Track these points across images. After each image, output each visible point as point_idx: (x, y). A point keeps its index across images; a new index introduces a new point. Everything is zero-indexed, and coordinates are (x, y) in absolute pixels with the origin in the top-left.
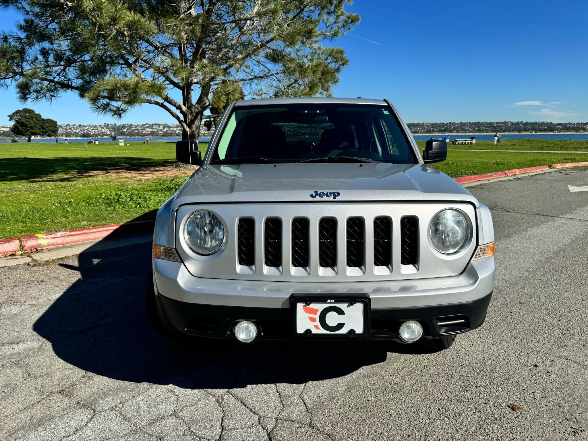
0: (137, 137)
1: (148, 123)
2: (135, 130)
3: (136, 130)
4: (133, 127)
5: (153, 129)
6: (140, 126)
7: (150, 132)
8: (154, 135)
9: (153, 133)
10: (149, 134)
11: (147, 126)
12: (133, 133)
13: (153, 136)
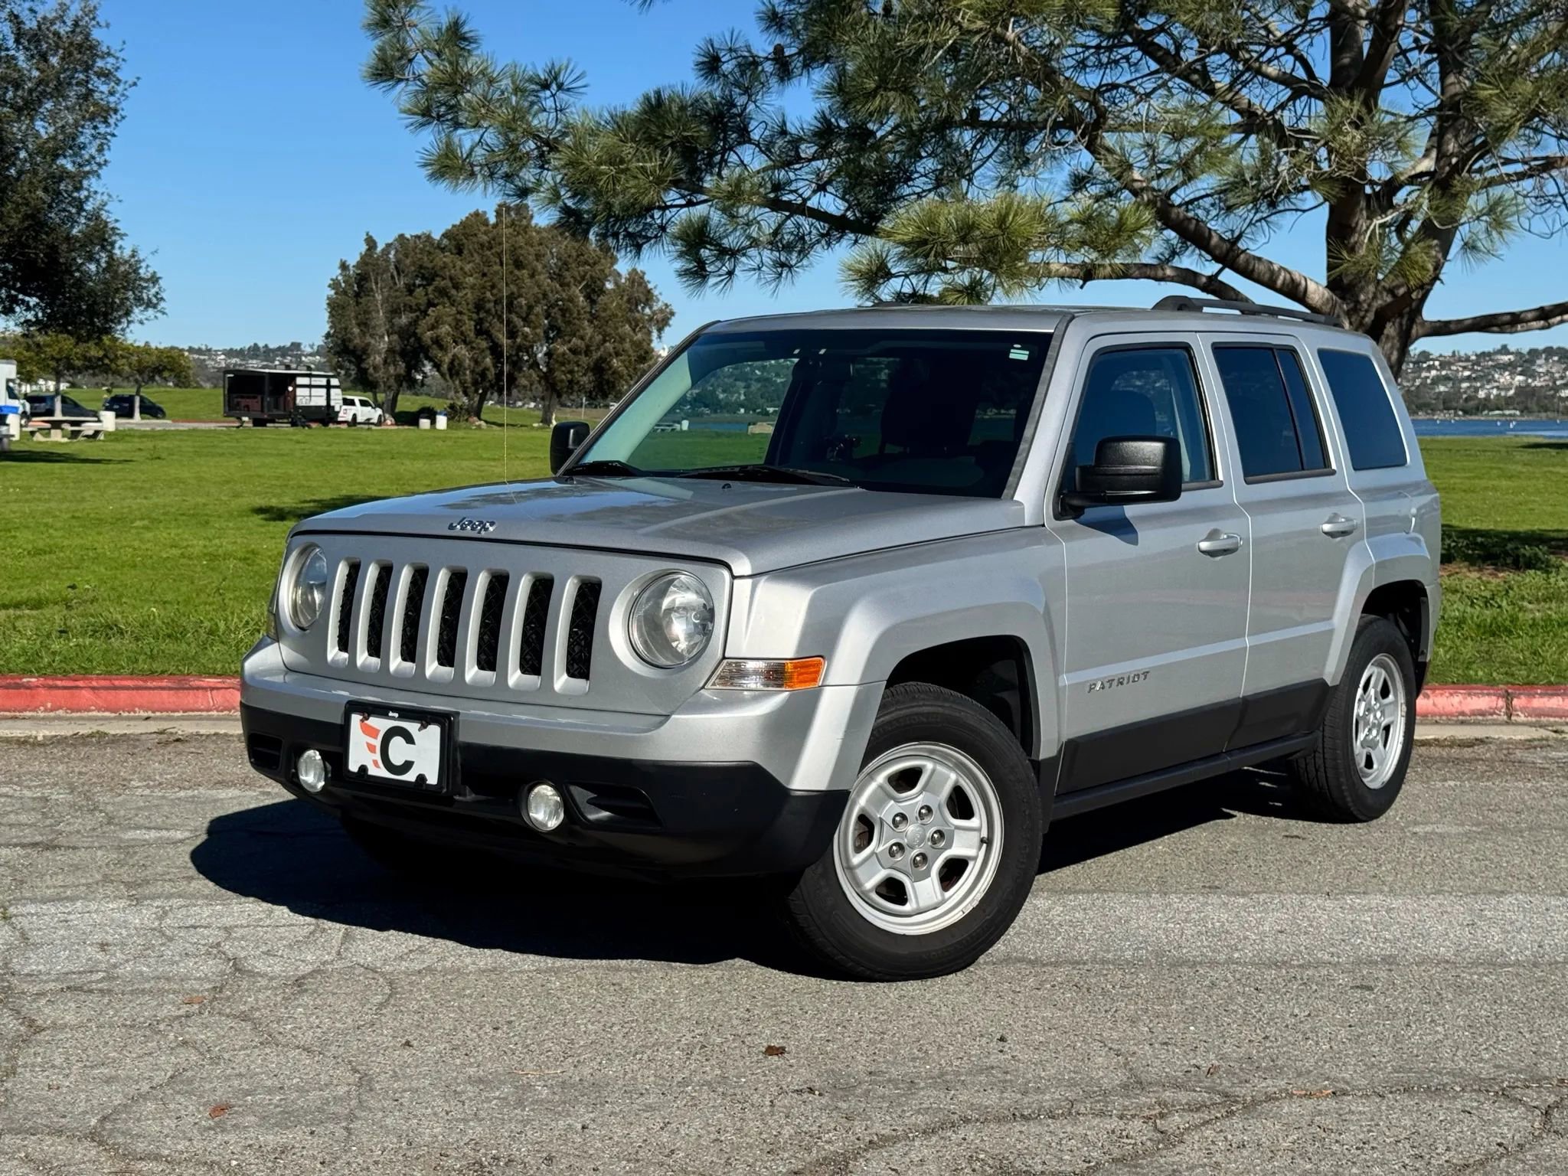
0: (1439, 417)
1: (1512, 349)
2: (1436, 381)
3: (1447, 378)
4: (1430, 368)
5: (1533, 375)
6: (1467, 359)
7: (1511, 392)
8: (1532, 404)
9: (1526, 399)
10: (1509, 402)
11: (1506, 358)
12: (1428, 397)
13: (1525, 410)
